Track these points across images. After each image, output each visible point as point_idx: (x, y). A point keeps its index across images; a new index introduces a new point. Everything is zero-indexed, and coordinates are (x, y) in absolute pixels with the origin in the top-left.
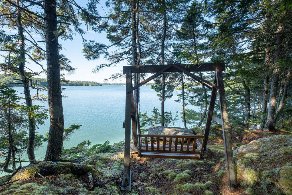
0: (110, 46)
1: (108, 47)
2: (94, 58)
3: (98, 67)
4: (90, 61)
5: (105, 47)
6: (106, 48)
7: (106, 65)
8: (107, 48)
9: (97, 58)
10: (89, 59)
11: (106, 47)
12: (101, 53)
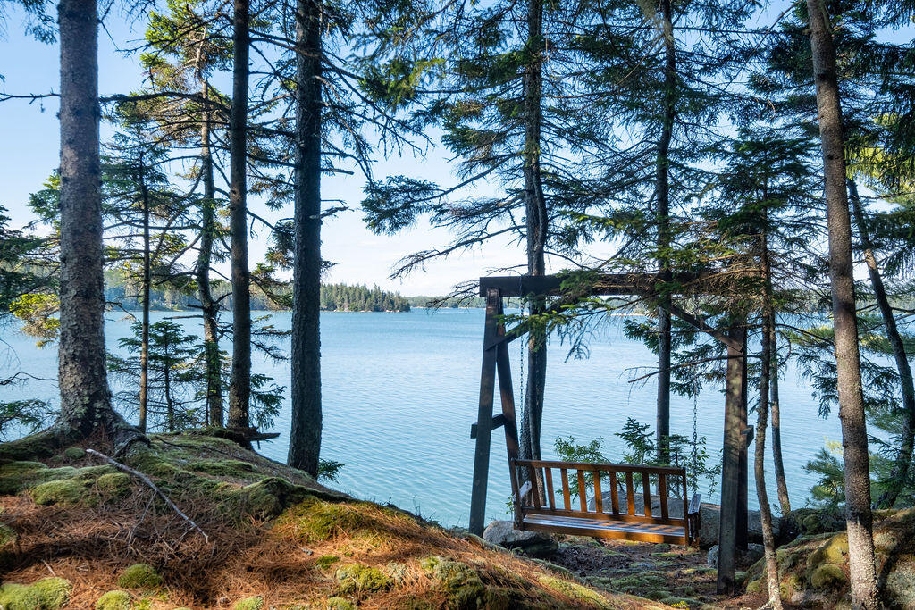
0: (452, 190)
1: (446, 193)
2: (396, 226)
3: (409, 261)
4: (384, 236)
5: (436, 193)
6: (440, 196)
7: (436, 253)
8: (442, 195)
9: (406, 224)
10: (378, 232)
11: (440, 193)
12: (420, 209)
